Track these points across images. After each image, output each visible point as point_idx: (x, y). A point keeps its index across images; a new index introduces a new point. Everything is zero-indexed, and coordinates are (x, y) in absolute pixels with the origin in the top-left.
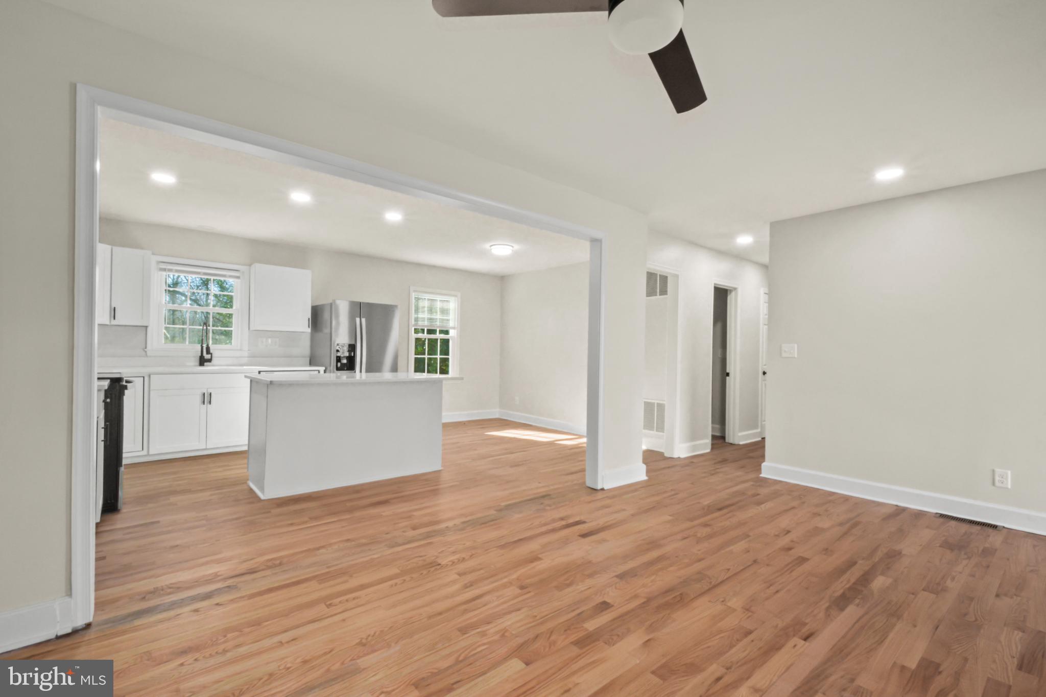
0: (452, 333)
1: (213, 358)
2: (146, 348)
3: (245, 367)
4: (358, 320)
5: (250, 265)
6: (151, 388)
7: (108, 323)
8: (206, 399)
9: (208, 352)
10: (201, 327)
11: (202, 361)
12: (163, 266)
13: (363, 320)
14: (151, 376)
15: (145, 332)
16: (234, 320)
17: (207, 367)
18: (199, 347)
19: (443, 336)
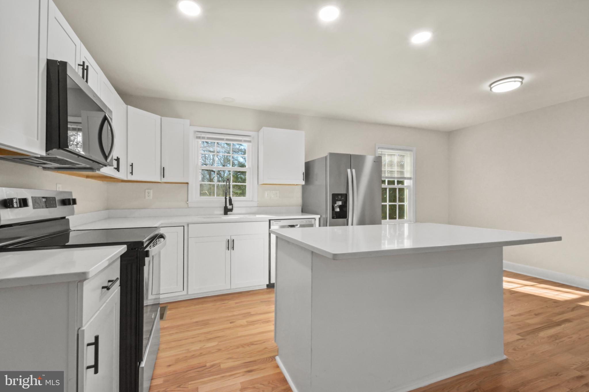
0: (407, 183)
1: (234, 208)
2: (188, 201)
3: (257, 216)
4: (349, 170)
5: (258, 131)
6: (189, 236)
7: (159, 181)
8: (230, 245)
9: (231, 203)
10: (225, 183)
11: (227, 211)
12: (199, 135)
13: (354, 171)
14: (189, 225)
15: (187, 187)
16: (247, 176)
17: (230, 217)
18: (223, 198)
19: (400, 186)
